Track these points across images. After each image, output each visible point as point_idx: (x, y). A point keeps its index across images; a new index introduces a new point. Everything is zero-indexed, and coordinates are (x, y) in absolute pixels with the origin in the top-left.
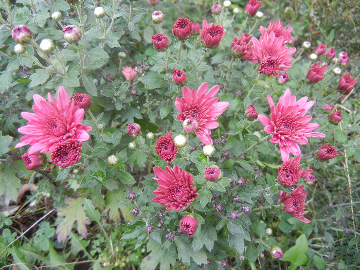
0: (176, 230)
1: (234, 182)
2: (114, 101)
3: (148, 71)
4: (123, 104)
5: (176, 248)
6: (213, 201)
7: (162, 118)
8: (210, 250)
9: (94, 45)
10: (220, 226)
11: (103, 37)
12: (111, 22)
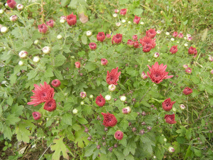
0: (113, 146)
1: (140, 114)
2: (71, 81)
3: (87, 61)
4: (77, 81)
5: (116, 156)
6: (130, 126)
7: (98, 86)
8: (133, 154)
9: (57, 53)
10: (136, 139)
11: (62, 48)
12: (64, 40)
